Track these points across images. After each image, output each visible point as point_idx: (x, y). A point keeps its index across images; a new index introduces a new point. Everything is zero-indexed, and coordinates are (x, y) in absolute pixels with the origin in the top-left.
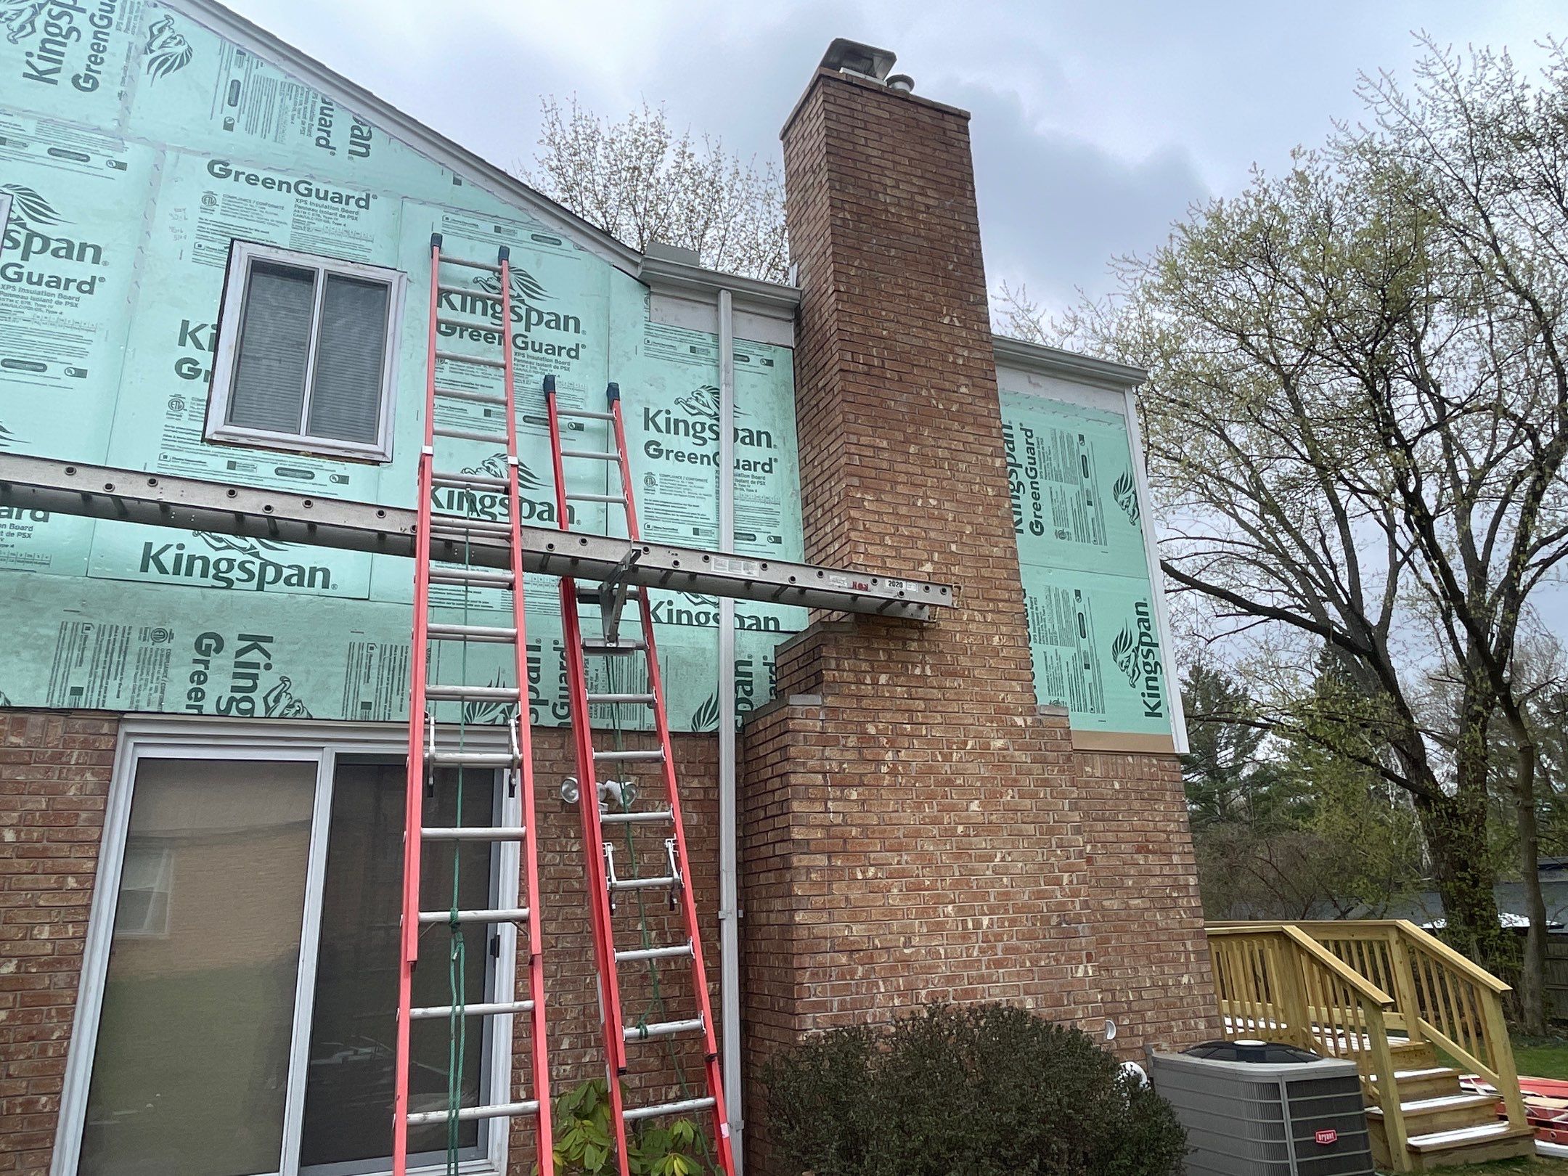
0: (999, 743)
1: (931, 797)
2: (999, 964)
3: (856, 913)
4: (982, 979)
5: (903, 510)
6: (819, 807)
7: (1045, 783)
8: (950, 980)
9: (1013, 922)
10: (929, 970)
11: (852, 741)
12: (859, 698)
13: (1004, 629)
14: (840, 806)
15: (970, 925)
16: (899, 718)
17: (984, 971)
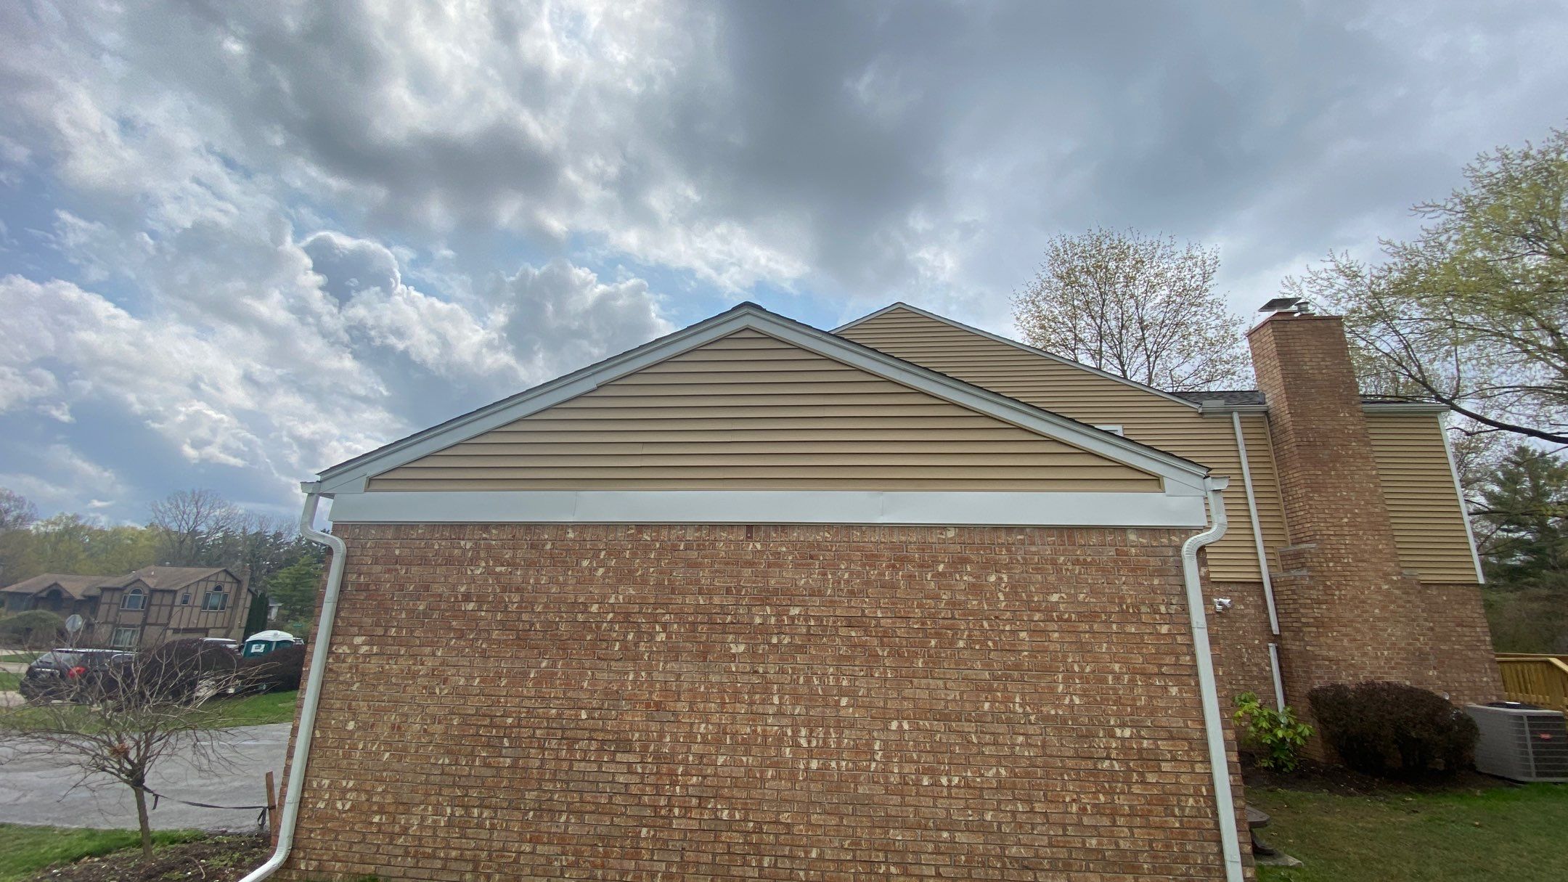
0: (1386, 587)
1: (1357, 607)
2: (1393, 668)
3: (1330, 648)
4: (1386, 673)
5: (1332, 498)
6: (1310, 611)
7: (1409, 602)
8: (1372, 673)
9: (1398, 654)
10: (1363, 668)
11: (1321, 588)
12: (1322, 572)
13: (1384, 542)
14: (1319, 611)
15: (1379, 654)
16: (1340, 579)
17: (1387, 670)
